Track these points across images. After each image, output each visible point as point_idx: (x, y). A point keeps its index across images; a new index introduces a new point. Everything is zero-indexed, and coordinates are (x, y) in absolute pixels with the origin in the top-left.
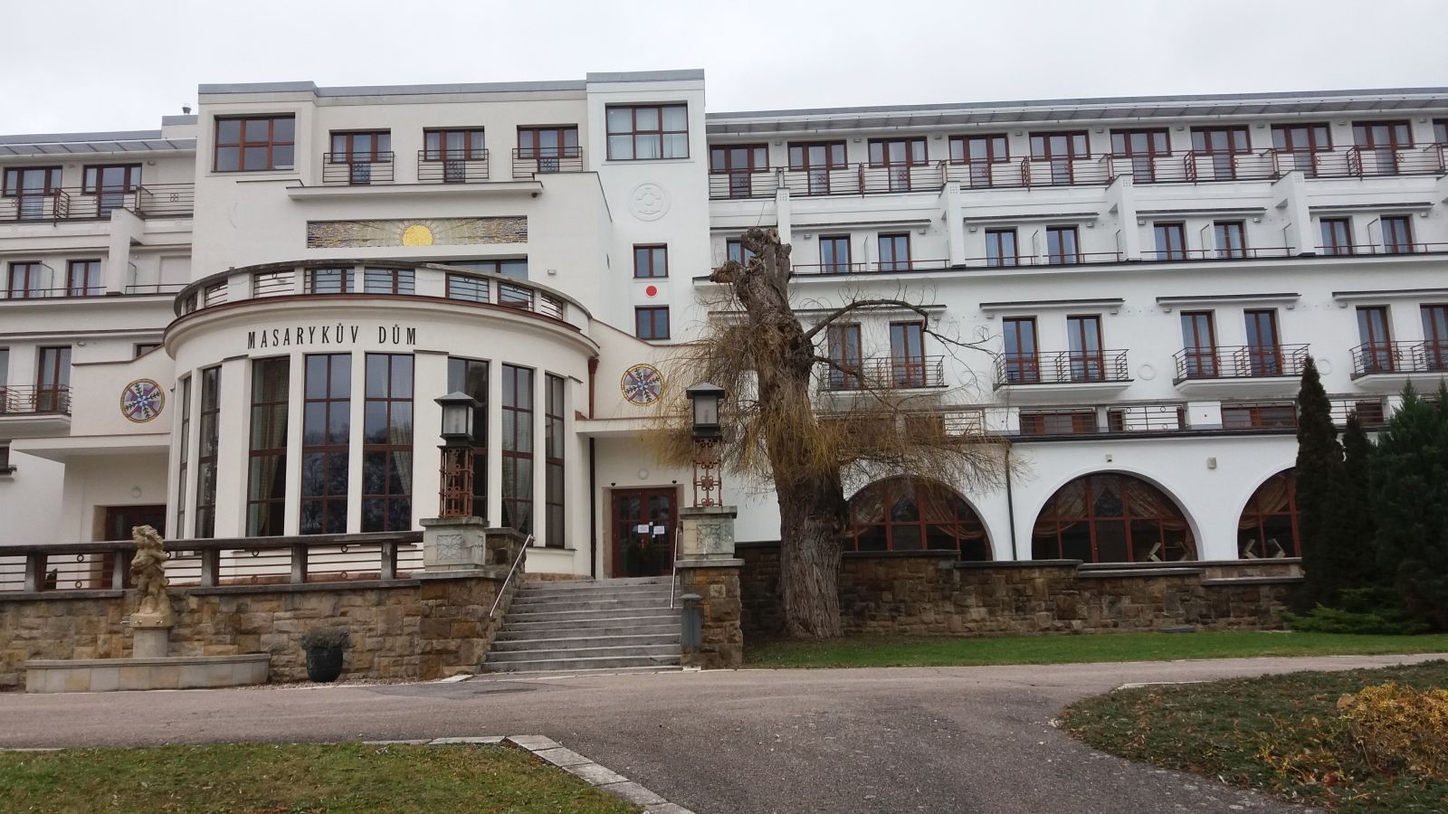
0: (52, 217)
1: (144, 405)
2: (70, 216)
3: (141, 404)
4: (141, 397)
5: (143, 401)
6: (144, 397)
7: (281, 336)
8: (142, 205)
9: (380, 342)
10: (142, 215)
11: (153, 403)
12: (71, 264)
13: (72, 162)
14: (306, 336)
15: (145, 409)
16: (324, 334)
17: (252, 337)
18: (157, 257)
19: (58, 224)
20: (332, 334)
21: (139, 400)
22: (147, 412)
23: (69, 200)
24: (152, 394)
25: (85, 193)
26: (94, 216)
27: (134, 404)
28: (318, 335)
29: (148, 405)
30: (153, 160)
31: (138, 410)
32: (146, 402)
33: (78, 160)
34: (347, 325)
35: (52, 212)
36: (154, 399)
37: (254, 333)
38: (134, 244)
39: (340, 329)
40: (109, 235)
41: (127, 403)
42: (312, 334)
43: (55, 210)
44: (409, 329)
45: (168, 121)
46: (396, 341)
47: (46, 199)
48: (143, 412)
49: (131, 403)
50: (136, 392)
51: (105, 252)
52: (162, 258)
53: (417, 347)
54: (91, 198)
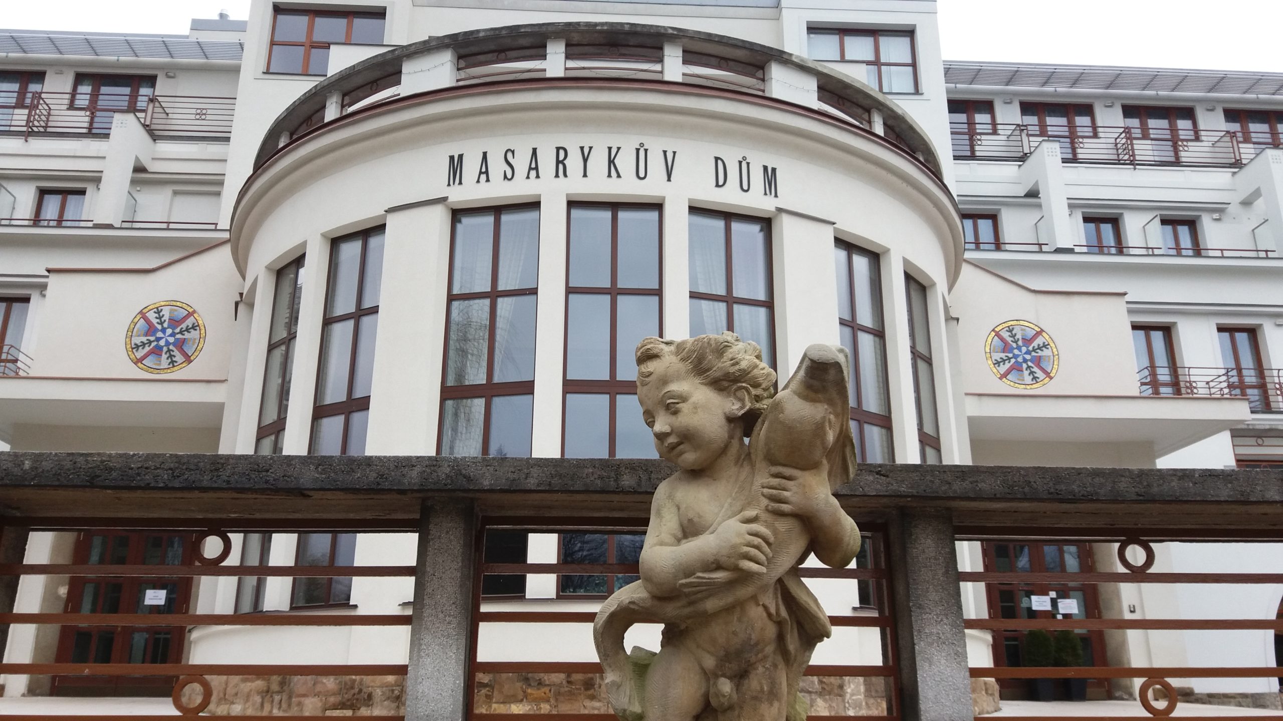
0: (25, 129)
1: (168, 344)
2: (49, 130)
3: (162, 343)
4: (164, 330)
5: (166, 338)
6: (169, 331)
7: (521, 162)
8: (154, 121)
9: (717, 185)
10: (154, 135)
11: (184, 341)
12: (43, 193)
13: (60, 66)
14: (574, 162)
15: (169, 351)
16: (611, 162)
17: (456, 165)
18: (168, 191)
19: (30, 139)
20: (625, 162)
21: (160, 334)
22: (171, 356)
23: (49, 114)
24: (184, 326)
25: (72, 107)
26: (84, 131)
27: (150, 342)
28: (599, 161)
29: (174, 344)
30: (173, 71)
31: (157, 351)
32: (171, 340)
33: (69, 64)
34: (656, 147)
35: (24, 123)
36: (187, 335)
37: (461, 157)
38: (139, 169)
39: (642, 153)
40: (104, 158)
41: (137, 340)
42: (585, 160)
43: (28, 121)
44: (765, 168)
45: (197, 25)
46: (745, 187)
47: (17, 111)
48: (164, 356)
49: (144, 339)
50: (155, 321)
51: (96, 180)
52: (176, 193)
53: (780, 203)
54: (82, 113)
